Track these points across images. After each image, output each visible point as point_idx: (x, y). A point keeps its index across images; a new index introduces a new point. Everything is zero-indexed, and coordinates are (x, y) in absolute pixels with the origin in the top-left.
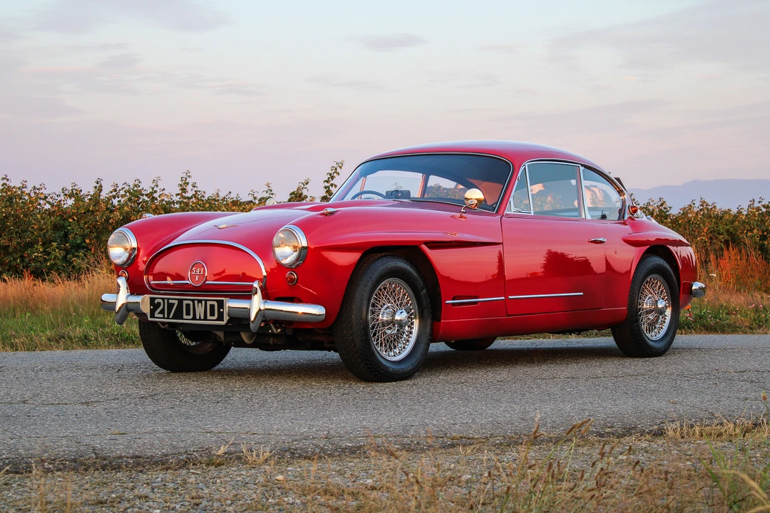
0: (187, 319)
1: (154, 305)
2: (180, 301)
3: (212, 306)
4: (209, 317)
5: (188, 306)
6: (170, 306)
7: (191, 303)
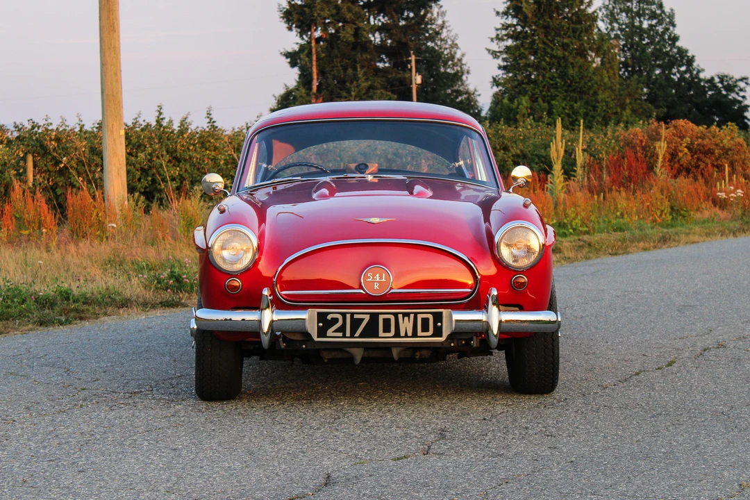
0: (384, 337)
1: (325, 323)
2: (374, 317)
3: (425, 321)
4: (420, 333)
5: (387, 322)
6: (356, 323)
7: (392, 318)
